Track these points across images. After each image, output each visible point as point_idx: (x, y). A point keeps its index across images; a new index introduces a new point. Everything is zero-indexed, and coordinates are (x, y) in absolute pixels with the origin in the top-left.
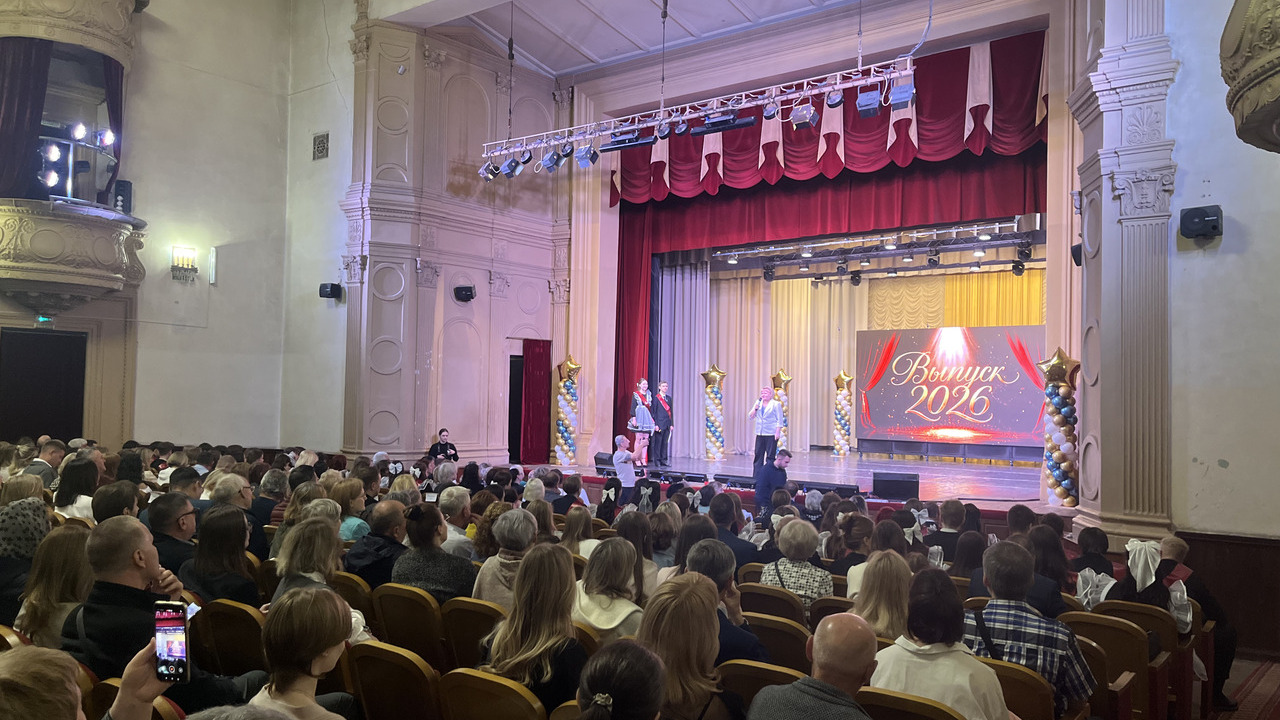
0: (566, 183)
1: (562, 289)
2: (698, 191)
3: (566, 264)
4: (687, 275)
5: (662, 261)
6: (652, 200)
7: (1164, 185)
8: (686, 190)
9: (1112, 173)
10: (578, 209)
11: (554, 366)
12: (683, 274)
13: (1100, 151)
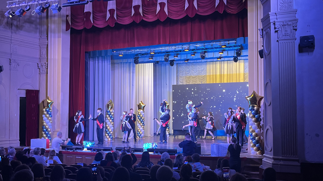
0: (45, 20)
1: (44, 67)
2: (106, 25)
3: (46, 56)
4: (100, 61)
5: (90, 55)
6: (85, 29)
7: (293, 27)
8: (100, 24)
9: (274, 22)
10: (51, 32)
11: (41, 101)
12: (98, 61)
13: (270, 13)
